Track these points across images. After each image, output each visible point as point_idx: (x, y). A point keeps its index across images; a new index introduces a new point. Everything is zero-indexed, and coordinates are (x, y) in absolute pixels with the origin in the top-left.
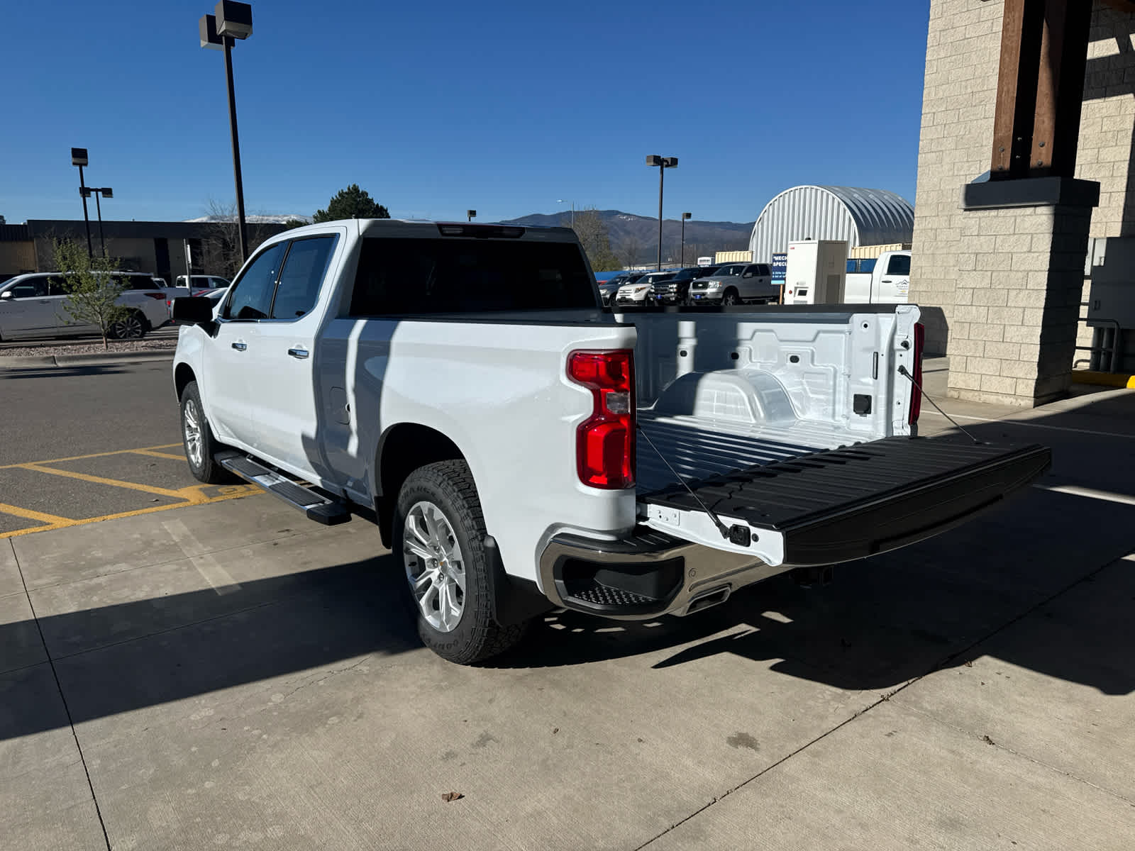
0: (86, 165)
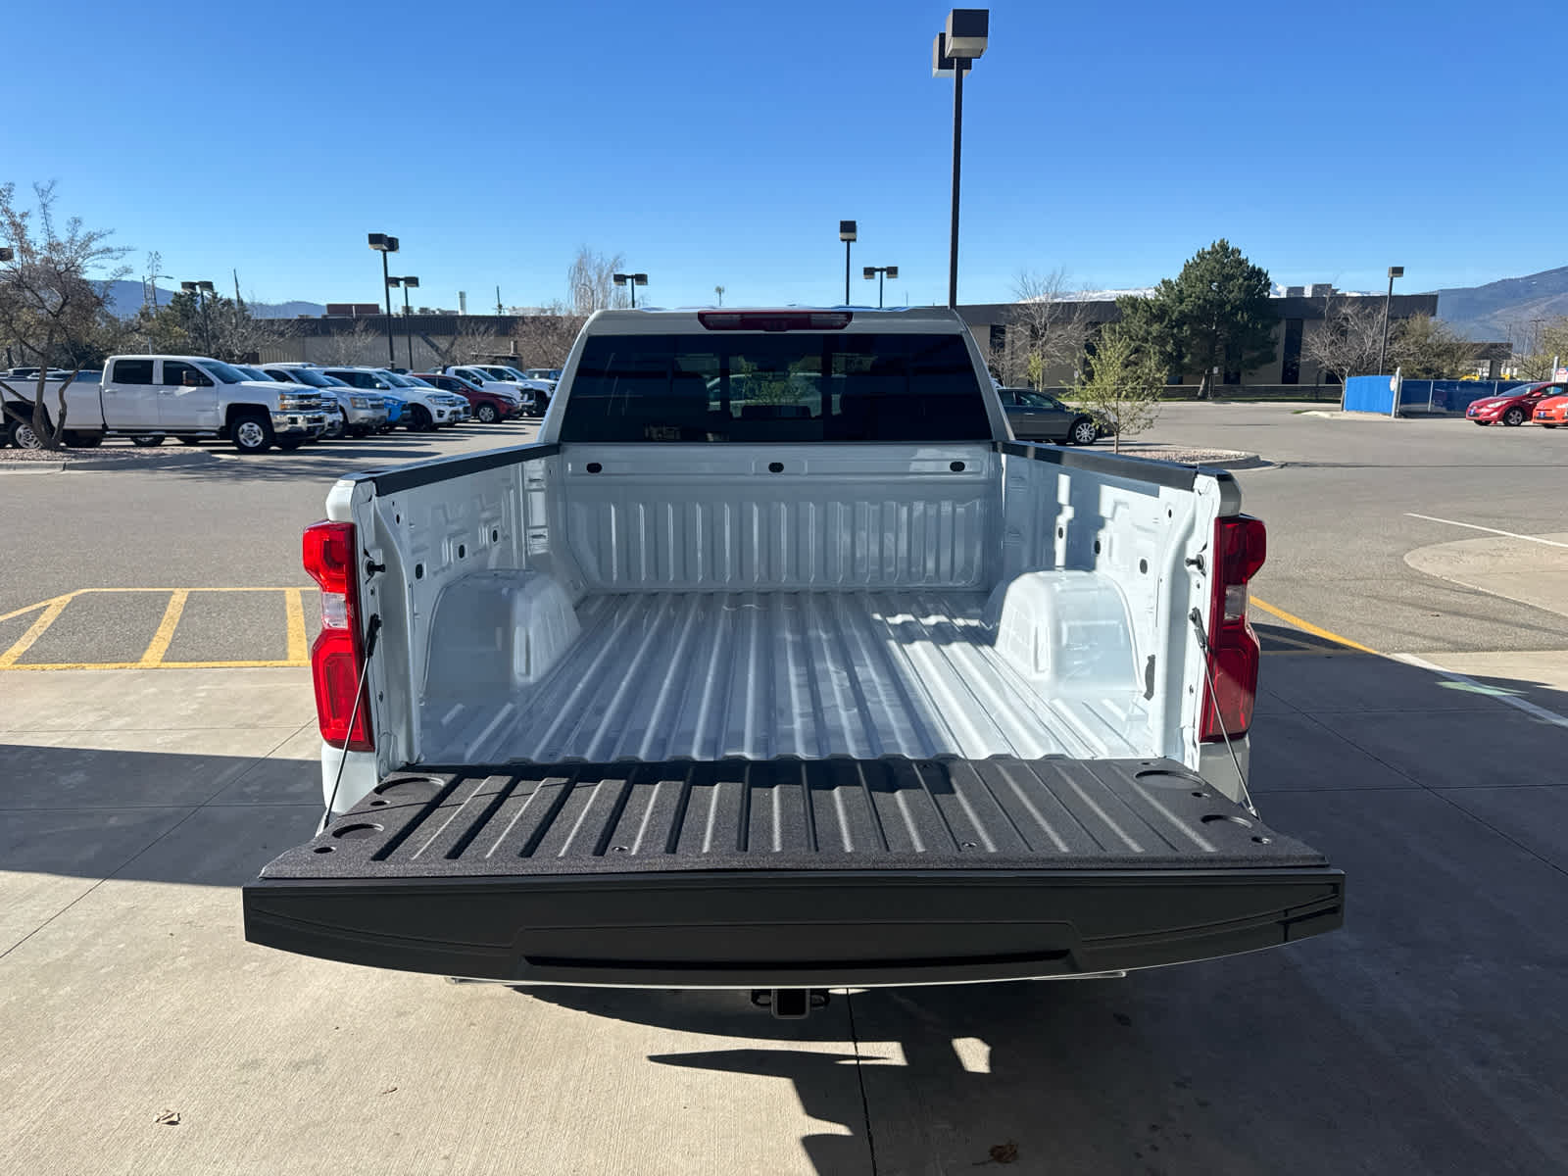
0: (854, 240)
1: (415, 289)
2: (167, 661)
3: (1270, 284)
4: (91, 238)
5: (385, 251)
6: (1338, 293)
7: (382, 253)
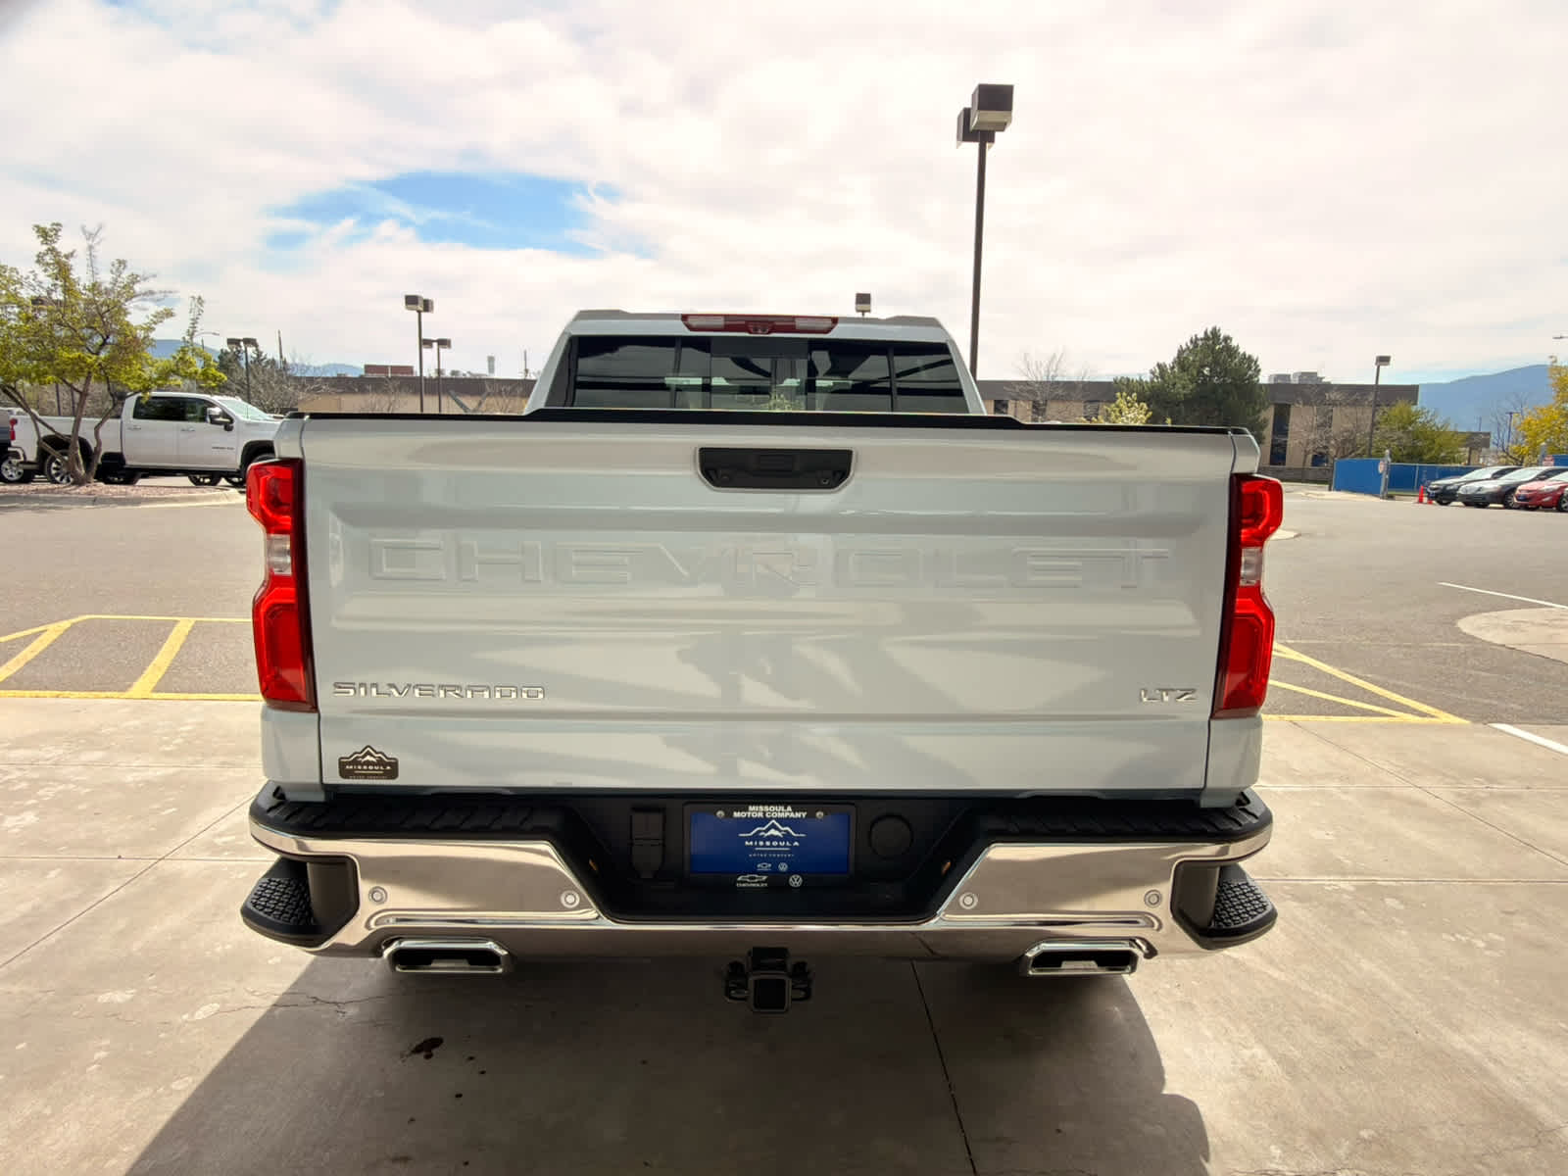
1: (447, 350)
2: (158, 691)
3: (1259, 370)
4: (134, 279)
5: (419, 312)
6: (1324, 380)
7: (417, 314)
